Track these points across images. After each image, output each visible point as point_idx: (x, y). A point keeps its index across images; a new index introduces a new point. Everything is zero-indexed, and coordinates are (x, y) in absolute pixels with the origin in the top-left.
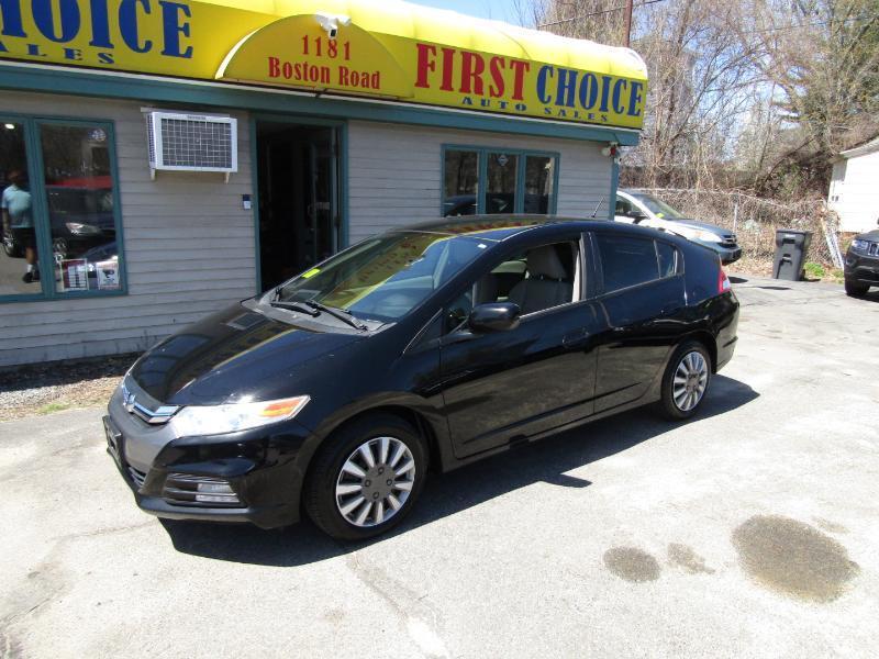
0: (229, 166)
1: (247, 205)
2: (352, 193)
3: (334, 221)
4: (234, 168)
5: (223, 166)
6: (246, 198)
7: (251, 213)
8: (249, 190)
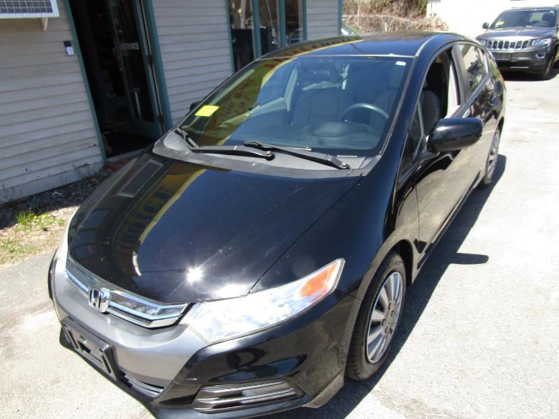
0: (50, 11)
1: (70, 50)
2: (160, 32)
3: (146, 60)
4: (56, 13)
5: (43, 11)
6: (67, 44)
7: (76, 58)
8: (69, 36)
